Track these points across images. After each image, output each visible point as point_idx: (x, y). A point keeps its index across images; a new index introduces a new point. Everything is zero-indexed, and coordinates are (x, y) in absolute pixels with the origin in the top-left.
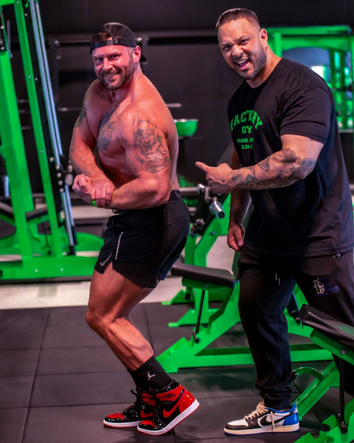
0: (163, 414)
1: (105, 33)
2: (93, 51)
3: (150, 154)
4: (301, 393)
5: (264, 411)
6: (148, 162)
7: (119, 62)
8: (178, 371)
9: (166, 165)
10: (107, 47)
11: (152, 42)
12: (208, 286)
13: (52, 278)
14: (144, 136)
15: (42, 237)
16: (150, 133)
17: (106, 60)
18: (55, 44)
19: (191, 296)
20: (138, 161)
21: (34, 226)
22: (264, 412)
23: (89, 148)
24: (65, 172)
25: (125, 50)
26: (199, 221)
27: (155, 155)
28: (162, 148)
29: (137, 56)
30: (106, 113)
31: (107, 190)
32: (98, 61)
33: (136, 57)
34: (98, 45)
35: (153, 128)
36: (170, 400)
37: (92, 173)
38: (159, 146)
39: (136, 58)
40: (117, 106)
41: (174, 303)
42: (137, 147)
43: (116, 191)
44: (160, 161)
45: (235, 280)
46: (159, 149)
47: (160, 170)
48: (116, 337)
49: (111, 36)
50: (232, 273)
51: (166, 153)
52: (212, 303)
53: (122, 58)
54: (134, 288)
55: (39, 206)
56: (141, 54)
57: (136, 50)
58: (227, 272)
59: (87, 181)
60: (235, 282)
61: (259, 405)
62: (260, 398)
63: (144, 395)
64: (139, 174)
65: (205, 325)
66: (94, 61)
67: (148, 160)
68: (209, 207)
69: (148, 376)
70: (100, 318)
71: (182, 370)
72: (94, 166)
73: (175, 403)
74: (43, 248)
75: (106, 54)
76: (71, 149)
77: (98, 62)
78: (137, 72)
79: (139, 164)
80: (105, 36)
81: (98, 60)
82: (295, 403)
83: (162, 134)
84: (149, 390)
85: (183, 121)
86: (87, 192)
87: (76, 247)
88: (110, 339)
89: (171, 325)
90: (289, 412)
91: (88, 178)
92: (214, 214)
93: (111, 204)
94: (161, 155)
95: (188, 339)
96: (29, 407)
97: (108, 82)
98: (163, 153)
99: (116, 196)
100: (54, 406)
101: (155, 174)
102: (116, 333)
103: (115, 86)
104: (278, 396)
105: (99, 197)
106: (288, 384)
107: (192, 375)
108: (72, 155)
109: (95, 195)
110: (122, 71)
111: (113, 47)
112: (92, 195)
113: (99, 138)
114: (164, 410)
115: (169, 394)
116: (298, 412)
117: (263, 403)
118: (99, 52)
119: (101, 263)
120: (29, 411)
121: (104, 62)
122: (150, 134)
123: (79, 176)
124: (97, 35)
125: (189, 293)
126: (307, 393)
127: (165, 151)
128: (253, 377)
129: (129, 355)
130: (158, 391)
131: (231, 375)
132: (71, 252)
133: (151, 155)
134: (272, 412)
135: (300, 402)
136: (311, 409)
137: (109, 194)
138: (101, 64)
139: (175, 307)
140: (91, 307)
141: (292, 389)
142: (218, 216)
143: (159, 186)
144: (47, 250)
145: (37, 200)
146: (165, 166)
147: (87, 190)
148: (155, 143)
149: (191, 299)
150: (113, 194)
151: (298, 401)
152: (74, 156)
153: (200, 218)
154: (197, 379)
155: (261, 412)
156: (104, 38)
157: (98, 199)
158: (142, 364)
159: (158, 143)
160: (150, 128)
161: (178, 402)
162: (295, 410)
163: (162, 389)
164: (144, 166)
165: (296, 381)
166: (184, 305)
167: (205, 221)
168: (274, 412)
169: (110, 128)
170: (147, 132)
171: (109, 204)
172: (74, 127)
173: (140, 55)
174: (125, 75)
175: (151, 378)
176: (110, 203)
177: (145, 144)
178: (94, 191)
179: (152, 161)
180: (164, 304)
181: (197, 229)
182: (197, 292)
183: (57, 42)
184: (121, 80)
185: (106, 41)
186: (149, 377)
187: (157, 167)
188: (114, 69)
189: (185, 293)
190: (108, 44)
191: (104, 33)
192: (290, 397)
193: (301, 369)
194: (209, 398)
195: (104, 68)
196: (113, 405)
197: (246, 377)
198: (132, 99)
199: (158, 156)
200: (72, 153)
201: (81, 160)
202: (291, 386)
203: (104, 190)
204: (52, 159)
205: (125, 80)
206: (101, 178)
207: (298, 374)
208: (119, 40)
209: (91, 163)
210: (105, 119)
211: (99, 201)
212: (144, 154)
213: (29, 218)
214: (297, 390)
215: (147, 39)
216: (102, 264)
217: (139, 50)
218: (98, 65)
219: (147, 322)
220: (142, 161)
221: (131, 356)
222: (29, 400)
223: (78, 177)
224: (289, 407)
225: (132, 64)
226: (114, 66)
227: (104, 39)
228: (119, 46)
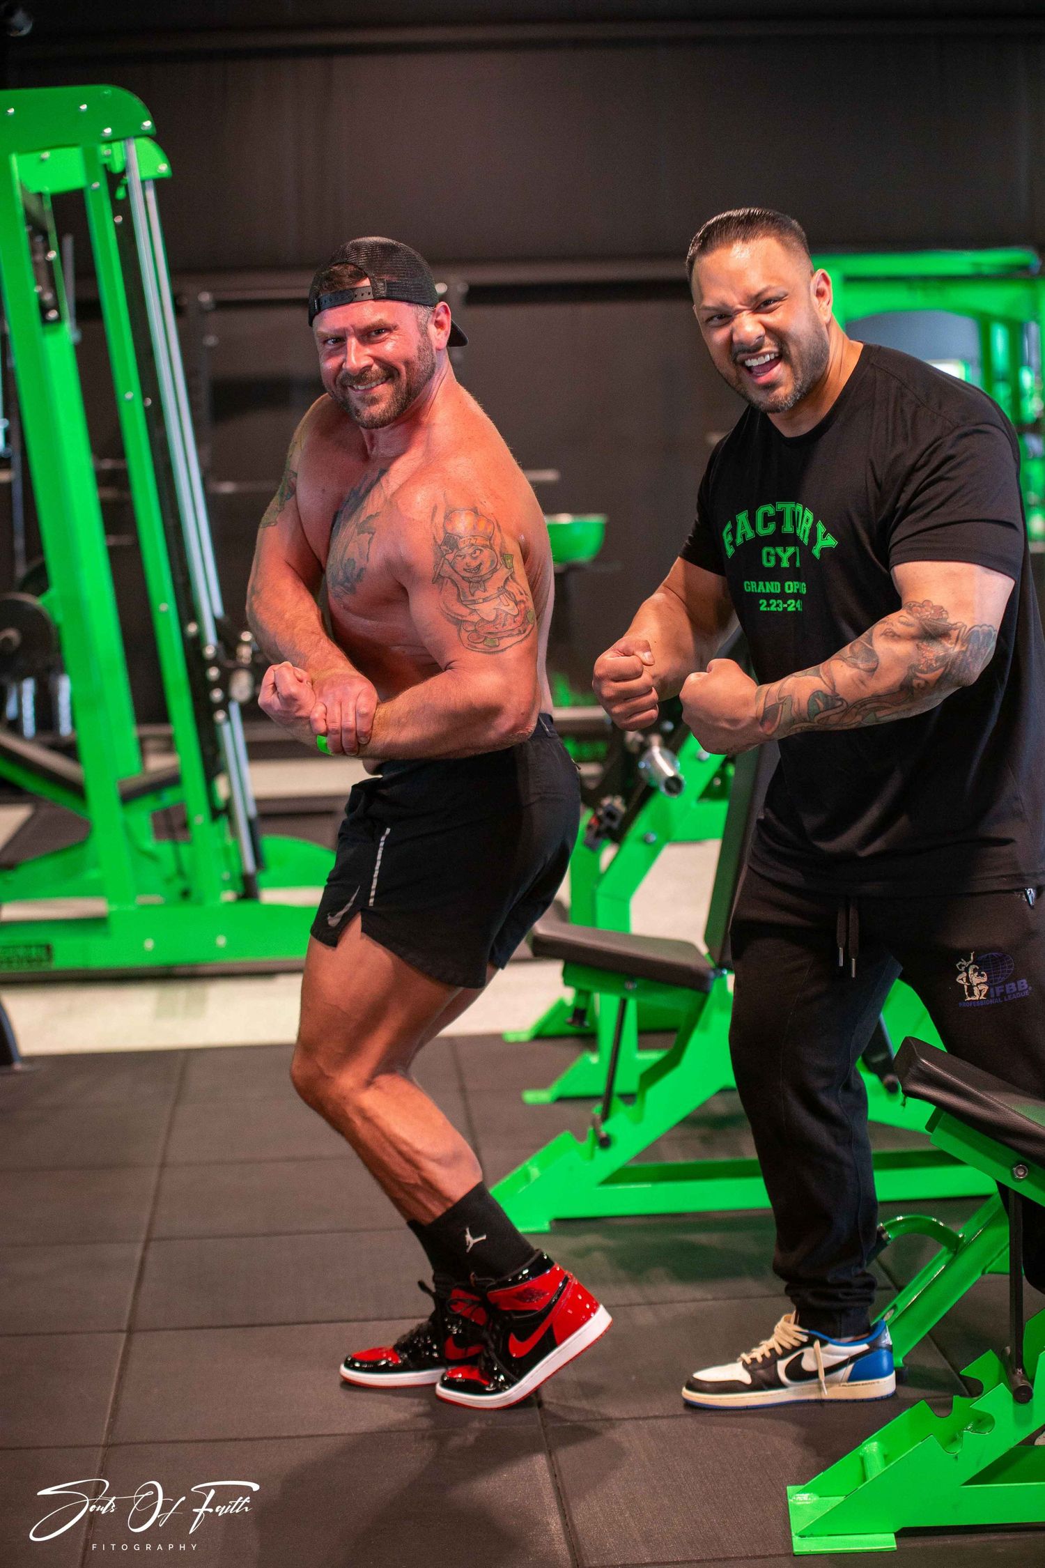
0: (510, 1346)
1: (351, 268)
2: (317, 318)
3: (481, 601)
4: (900, 1289)
5: (795, 1339)
6: (475, 624)
7: (389, 347)
8: (551, 1228)
9: (527, 632)
10: (357, 306)
11: (478, 295)
12: (636, 986)
13: (195, 966)
14: (463, 551)
15: (164, 849)
16: (482, 543)
17: (353, 342)
18: (200, 304)
19: (589, 1016)
20: (448, 620)
21: (141, 816)
22: (796, 1343)
23: (302, 585)
24: (229, 664)
25: (406, 316)
26: (610, 805)
27: (494, 604)
28: (515, 584)
29: (440, 330)
30: (352, 489)
31: (358, 704)
32: (330, 345)
33: (439, 334)
34: (331, 300)
35: (489, 531)
36: (526, 1308)
37: (312, 656)
38: (507, 578)
39: (440, 338)
40: (384, 471)
41: (539, 1037)
42: (445, 581)
43: (386, 709)
44: (510, 621)
45: (714, 970)
46: (507, 588)
47: (510, 646)
48: (377, 1127)
49: (366, 276)
50: (704, 950)
51: (525, 599)
52: (647, 1036)
53: (397, 337)
54: (424, 988)
55: (158, 763)
56: (453, 327)
57: (438, 315)
58: (689, 947)
59: (301, 681)
60: (712, 974)
61: (781, 1323)
62: (786, 1302)
63: (457, 1294)
64: (452, 659)
65: (629, 1098)
66: (319, 345)
67: (475, 618)
68: (638, 761)
69: (465, 1238)
70: (331, 1074)
71: (563, 1224)
72: (318, 637)
73: (542, 1316)
74: (168, 881)
75: (353, 326)
76: (253, 587)
77: (330, 347)
78: (441, 377)
79: (452, 629)
80: (350, 276)
81: (330, 342)
82: (883, 1318)
83: (513, 548)
84: (468, 1279)
85: (564, 519)
86: (302, 713)
87: (262, 878)
88: (360, 1135)
89: (531, 1097)
90: (868, 1344)
91: (301, 673)
92: (653, 783)
93: (371, 743)
94: (512, 604)
95: (580, 1136)
96: (130, 1331)
97: (359, 405)
98: (518, 599)
99: (386, 724)
100: (202, 1328)
101: (496, 656)
102: (378, 1117)
103: (378, 417)
104: (837, 1299)
105: (336, 726)
106: (866, 1263)
107: (590, 1239)
108: (255, 606)
109: (325, 720)
110: (399, 374)
111: (372, 305)
112: (315, 720)
113: (331, 562)
114: (513, 1337)
115: (525, 1291)
116: (891, 1343)
117: (793, 1317)
118: (333, 320)
119: (329, 918)
120: (129, 1340)
121: (348, 348)
122: (482, 546)
123: (276, 667)
124: (327, 272)
125: (582, 1006)
126: (917, 1288)
127: (523, 593)
128: (767, 1244)
129: (414, 1179)
130: (494, 1283)
131: (701, 1238)
132: (248, 890)
133: (485, 603)
134: (817, 1343)
135: (897, 1315)
136: (929, 1333)
137: (366, 715)
138: (341, 353)
139: (541, 1046)
140: (307, 1043)
141: (877, 1279)
142: (663, 789)
143: (509, 692)
144: (179, 885)
145: (151, 745)
146: (524, 635)
147: (300, 708)
148: (494, 571)
149: (587, 1023)
150: (377, 717)
151: (892, 1311)
152: (261, 608)
153: (614, 794)
154: (604, 1249)
155: (788, 1342)
156: (346, 280)
157: (333, 730)
158: (450, 1205)
159: (503, 573)
160: (480, 529)
161: (550, 1315)
162: (883, 1337)
163: (505, 1278)
164: (464, 635)
165: (885, 1255)
166: (569, 1042)
167: (627, 803)
168: (823, 1343)
169: (363, 532)
170: (473, 541)
171: (366, 744)
172: (261, 526)
173: (448, 328)
174: (408, 384)
175: (474, 1244)
176: (368, 743)
177: (467, 575)
178: (321, 709)
179: (488, 622)
180: (511, 1037)
181: (603, 827)
182: (605, 1005)
183: (205, 298)
184: (397, 400)
185: (354, 289)
186: (469, 1243)
187: (502, 638)
188: (375, 367)
189: (571, 1006)
190: (359, 297)
191: (346, 268)
192: (871, 1300)
193: (900, 1220)
194: (639, 1305)
195: (347, 366)
196: (366, 1323)
197: (743, 1243)
198: (428, 453)
199: (503, 608)
200: (253, 598)
201: (282, 618)
202: (873, 1268)
203: (351, 704)
204: (192, 628)
205: (408, 398)
206: (339, 671)
207: (890, 1235)
208: (389, 285)
209: (310, 629)
210: (348, 506)
211: (337, 736)
212: (464, 603)
213: (129, 796)
214: (888, 1282)
215: (462, 288)
216: (333, 921)
217: (447, 312)
218: (331, 355)
219: (463, 1090)
220: (459, 622)
221: (419, 1182)
222: (128, 1308)
223: (274, 671)
224: (867, 1331)
225: (428, 352)
226: (377, 359)
227: (348, 285)
228: (389, 304)
